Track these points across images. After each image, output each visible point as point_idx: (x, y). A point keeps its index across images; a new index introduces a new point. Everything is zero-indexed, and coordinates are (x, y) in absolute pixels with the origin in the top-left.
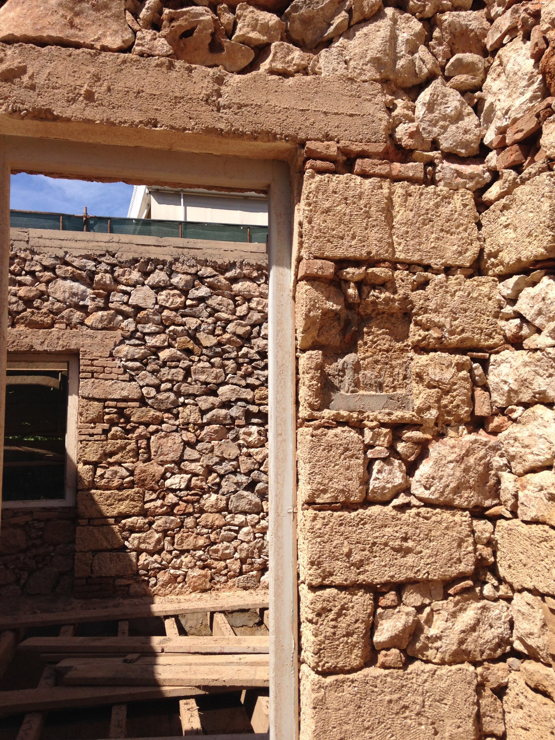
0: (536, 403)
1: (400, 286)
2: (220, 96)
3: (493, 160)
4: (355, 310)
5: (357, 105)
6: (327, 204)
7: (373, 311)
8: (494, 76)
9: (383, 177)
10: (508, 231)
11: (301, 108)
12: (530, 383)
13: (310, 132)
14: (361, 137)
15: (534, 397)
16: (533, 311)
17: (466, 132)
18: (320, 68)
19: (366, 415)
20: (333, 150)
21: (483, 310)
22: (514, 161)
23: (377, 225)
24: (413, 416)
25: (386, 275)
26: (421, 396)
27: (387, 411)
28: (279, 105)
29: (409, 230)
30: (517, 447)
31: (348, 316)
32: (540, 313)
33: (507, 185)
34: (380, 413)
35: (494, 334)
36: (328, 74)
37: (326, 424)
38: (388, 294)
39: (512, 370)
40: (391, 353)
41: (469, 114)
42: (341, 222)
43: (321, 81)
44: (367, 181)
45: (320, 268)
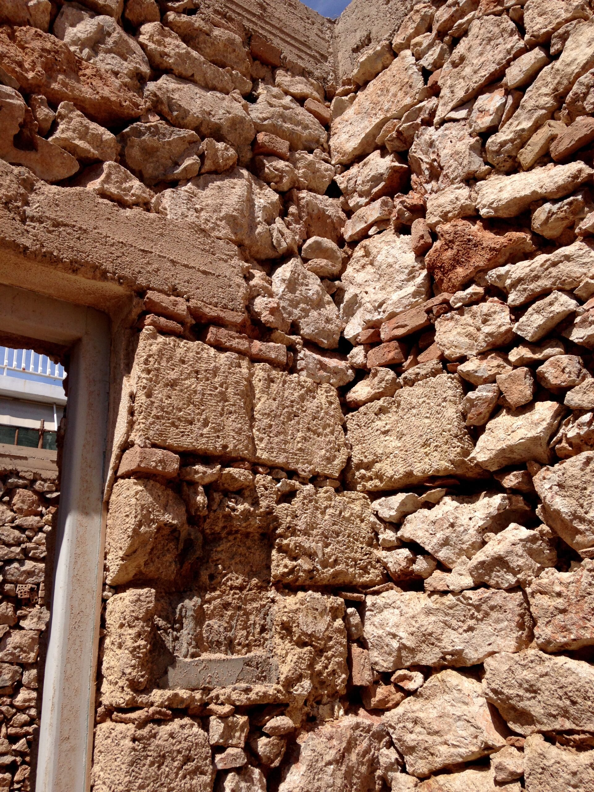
0: (444, 668)
1: (262, 495)
2: (27, 203)
3: (358, 357)
4: (199, 526)
5: (211, 263)
6: (173, 375)
7: (224, 528)
8: (358, 267)
9: (242, 354)
10: (387, 438)
11: (142, 248)
12: (438, 639)
13: (152, 279)
14: (215, 300)
15: (444, 658)
16: (435, 540)
17: (328, 321)
18: (165, 209)
19: (213, 694)
20: (182, 307)
21: (355, 534)
22: (393, 359)
23: (235, 412)
24: (279, 691)
25: (245, 479)
26: (289, 658)
27: (244, 685)
28: (112, 236)
29: (272, 423)
30: (420, 733)
31: (189, 534)
32: (446, 543)
33: (383, 384)
34: (234, 689)
35: (369, 567)
36: (175, 218)
37: (157, 716)
38: (247, 505)
39: (402, 618)
40: (245, 592)
41: (329, 303)
42: (190, 402)
43: (167, 223)
44: (222, 355)
45: (160, 461)
